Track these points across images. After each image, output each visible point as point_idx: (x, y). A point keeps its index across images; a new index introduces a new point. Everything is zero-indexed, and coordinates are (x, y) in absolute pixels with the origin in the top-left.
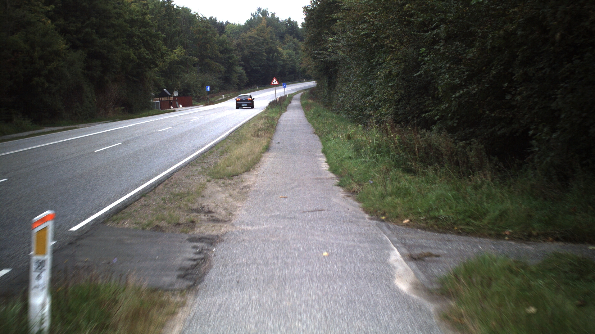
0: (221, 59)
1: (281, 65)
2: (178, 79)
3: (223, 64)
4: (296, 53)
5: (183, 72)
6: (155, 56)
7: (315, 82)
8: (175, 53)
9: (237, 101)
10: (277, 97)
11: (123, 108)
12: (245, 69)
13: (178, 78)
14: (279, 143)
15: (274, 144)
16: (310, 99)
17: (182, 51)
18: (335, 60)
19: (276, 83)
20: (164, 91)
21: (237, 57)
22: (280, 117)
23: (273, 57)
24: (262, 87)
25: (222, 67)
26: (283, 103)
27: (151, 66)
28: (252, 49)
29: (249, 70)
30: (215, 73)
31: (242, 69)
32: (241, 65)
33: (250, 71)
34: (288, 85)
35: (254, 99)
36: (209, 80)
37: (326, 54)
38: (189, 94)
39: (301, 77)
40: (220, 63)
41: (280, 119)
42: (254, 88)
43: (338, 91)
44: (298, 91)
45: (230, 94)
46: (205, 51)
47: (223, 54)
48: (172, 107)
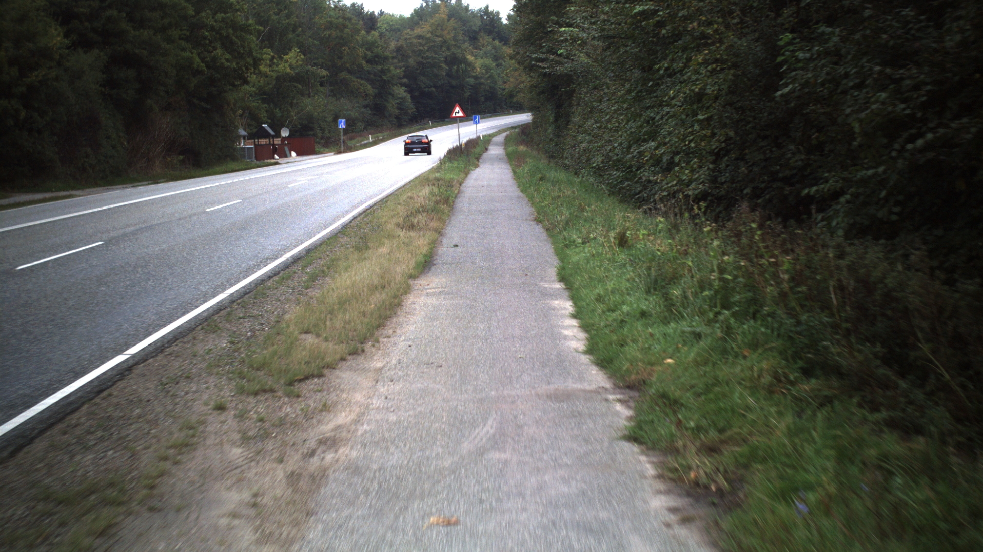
0: (369, 73)
1: (471, 86)
2: (291, 107)
3: (372, 82)
4: (497, 65)
5: (303, 95)
6: (242, 63)
7: (530, 114)
8: (287, 61)
9: (406, 144)
10: (461, 140)
11: (181, 157)
12: (410, 91)
13: (291, 105)
14: (456, 246)
15: (445, 250)
16: (522, 144)
17: (298, 58)
18: (571, 71)
19: (461, 114)
20: (263, 127)
21: (396, 70)
22: (465, 178)
23: (457, 71)
24: (438, 122)
25: (369, 87)
26: (472, 150)
27: (236, 83)
28: (423, 57)
29: (416, 94)
30: (356, 97)
31: (405, 92)
32: (402, 85)
33: (419, 96)
34: (484, 120)
35: (431, 141)
36: (347, 110)
37: (553, 59)
38: (311, 133)
39: (506, 107)
40: (368, 80)
41: (463, 185)
42: (425, 124)
43: (576, 131)
44: (499, 131)
45: (382, 134)
46: (341, 58)
47: (372, 64)
48: (276, 156)
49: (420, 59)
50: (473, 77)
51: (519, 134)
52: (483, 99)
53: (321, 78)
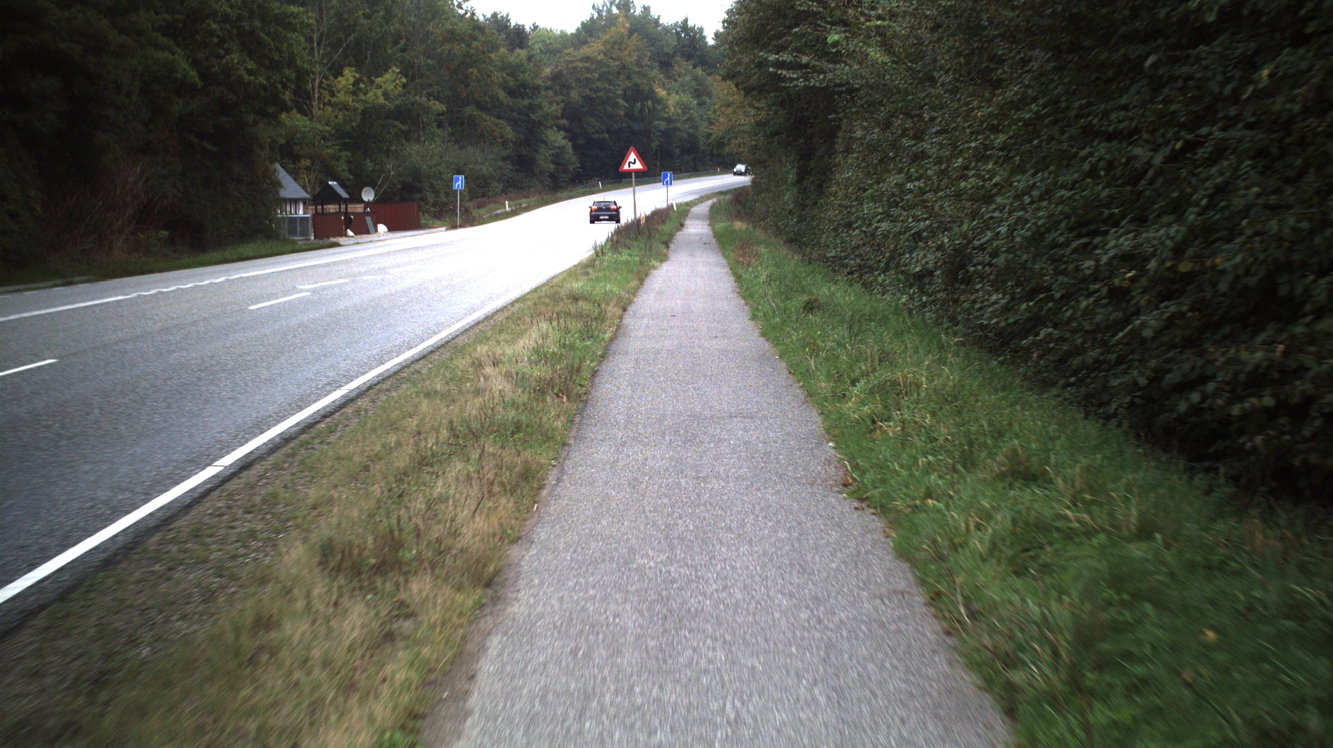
0: (510, 109)
1: (661, 131)
2: (388, 157)
4: (700, 104)
5: (406, 139)
8: (379, 87)
11: (164, 234)
12: (572, 138)
13: (388, 153)
17: (398, 82)
19: (639, 166)
20: (330, 187)
21: (551, 106)
22: (635, 292)
23: (641, 111)
24: (612, 183)
25: (508, 129)
26: (660, 228)
28: (591, 90)
29: (581, 142)
30: (490, 144)
31: (564, 138)
32: (560, 128)
33: (585, 145)
34: (678, 181)
36: (475, 164)
39: (712, 162)
42: (593, 186)
44: (702, 197)
45: (528, 200)
46: (467, 86)
47: (515, 97)
48: (350, 233)
49: (588, 92)
50: (665, 119)
51: (731, 203)
52: (678, 151)
53: (437, 115)
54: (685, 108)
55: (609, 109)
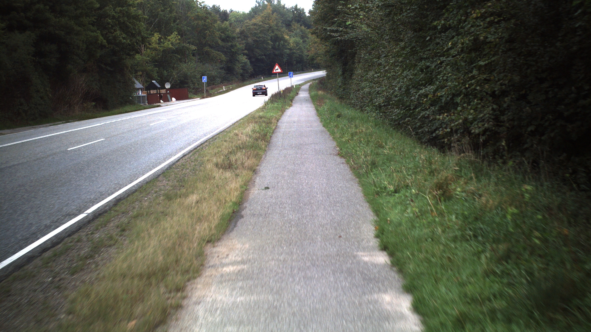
0: (223, 47)
1: (288, 54)
3: (225, 53)
4: (303, 42)
5: (181, 62)
7: (325, 71)
8: (169, 41)
9: (254, 90)
10: (280, 89)
11: (94, 103)
12: (250, 58)
13: (173, 68)
14: (267, 188)
16: (320, 90)
17: (177, 38)
18: (354, 39)
19: (279, 70)
20: (153, 82)
21: (240, 45)
23: (279, 45)
24: (267, 77)
25: (223, 56)
26: (288, 95)
28: (257, 37)
30: (215, 62)
31: (246, 58)
33: (255, 61)
34: (295, 75)
36: (210, 71)
38: (186, 85)
39: (309, 67)
40: (222, 52)
42: (259, 78)
44: (306, 82)
45: (232, 86)
46: (205, 38)
47: (225, 42)
48: (162, 101)
49: (255, 38)
50: (289, 49)
51: (318, 84)
52: (295, 62)
53: (193, 51)
54: (297, 44)
55: (265, 45)
